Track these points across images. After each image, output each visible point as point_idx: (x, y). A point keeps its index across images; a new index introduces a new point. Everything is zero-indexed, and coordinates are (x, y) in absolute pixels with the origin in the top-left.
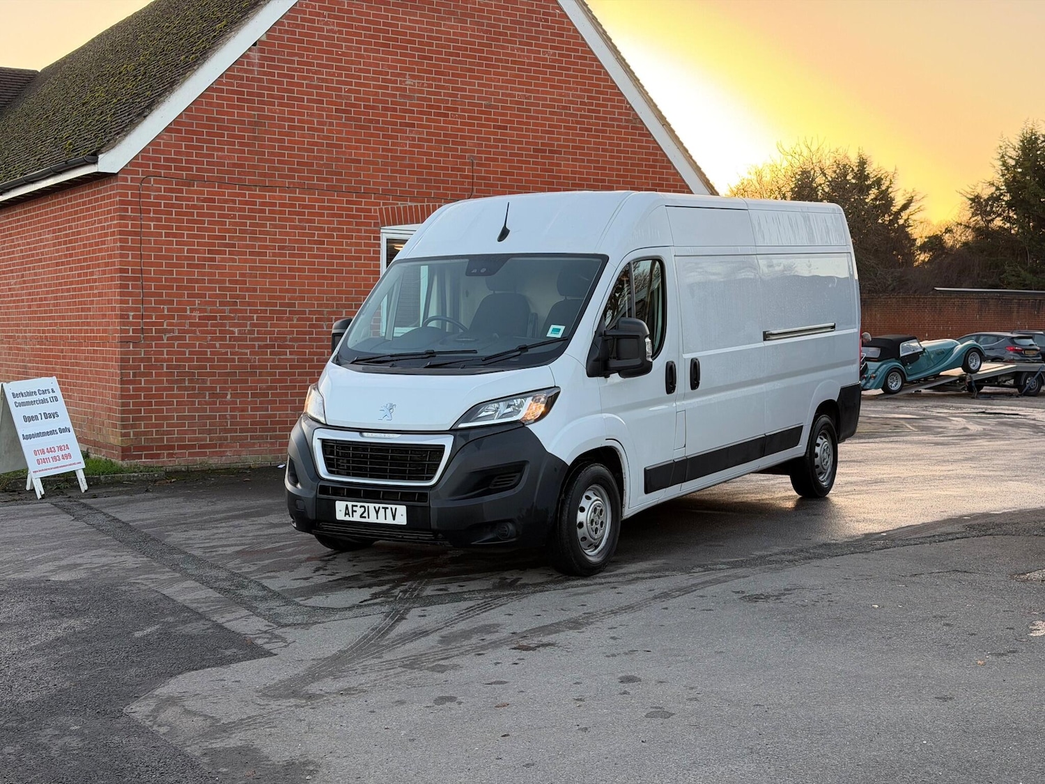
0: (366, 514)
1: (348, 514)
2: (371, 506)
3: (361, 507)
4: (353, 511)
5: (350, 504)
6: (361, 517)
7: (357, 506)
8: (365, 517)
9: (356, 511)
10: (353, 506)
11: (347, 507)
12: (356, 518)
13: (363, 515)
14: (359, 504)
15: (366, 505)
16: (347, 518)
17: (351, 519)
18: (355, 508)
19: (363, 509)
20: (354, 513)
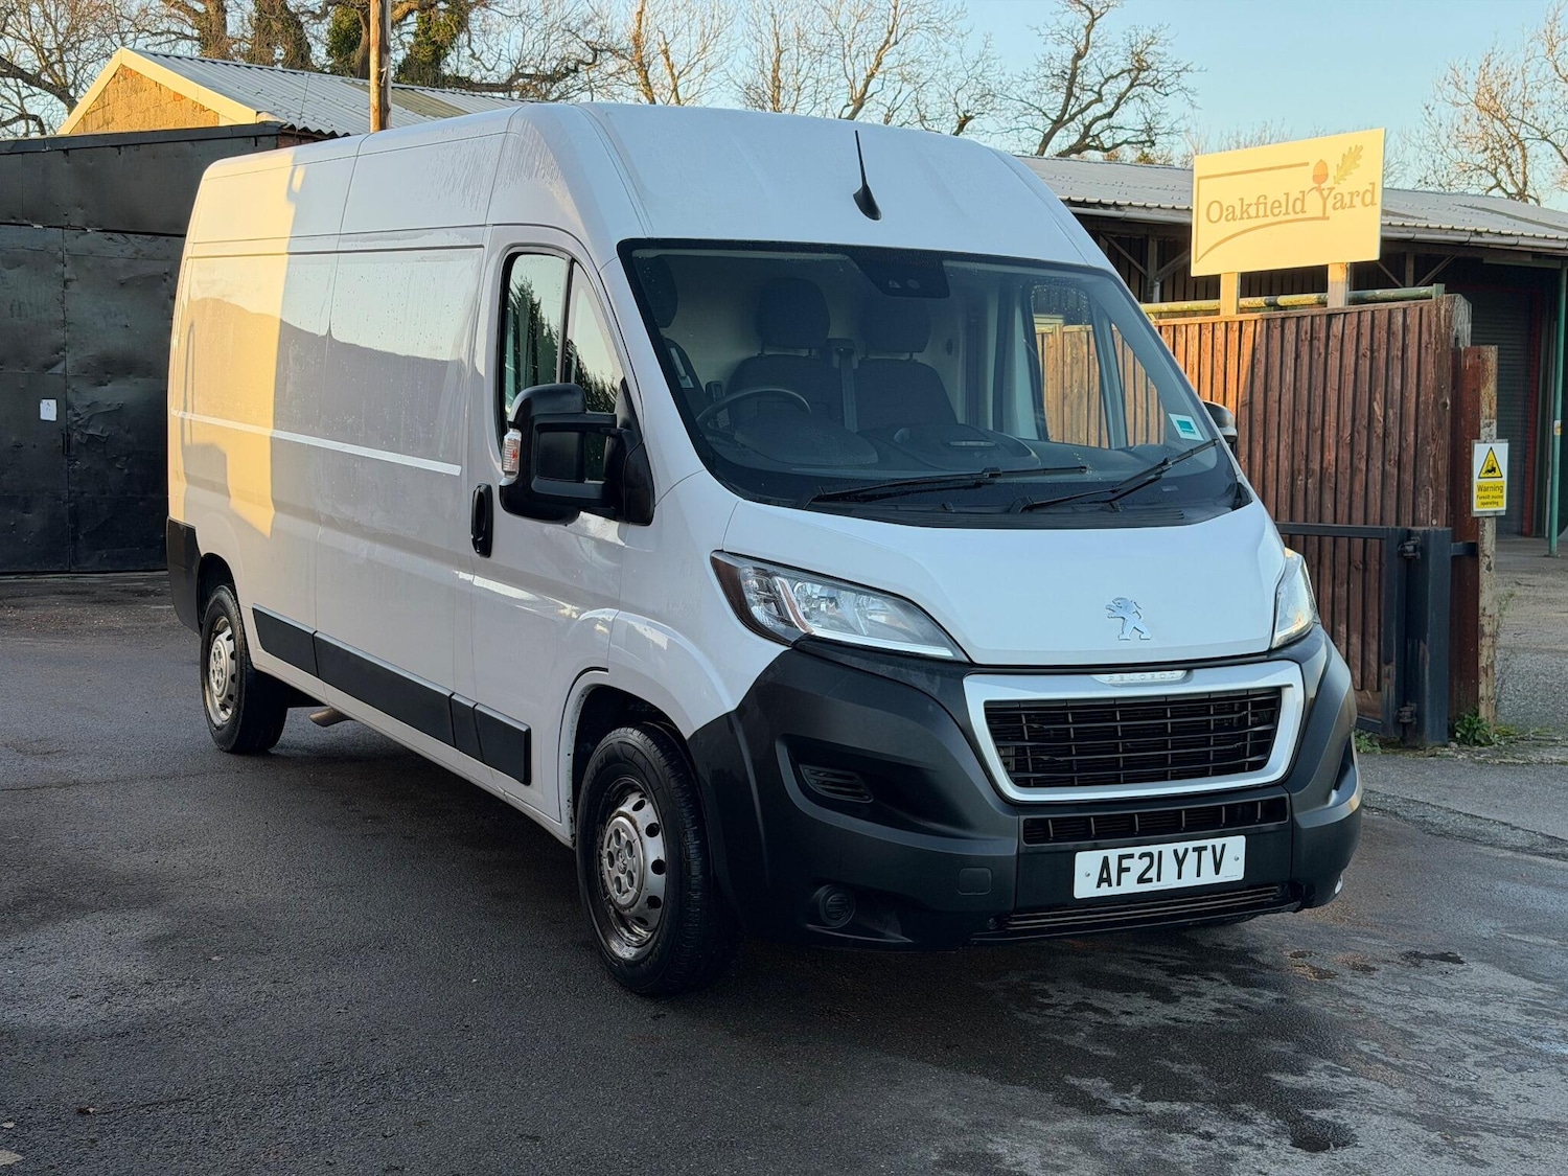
0: (1152, 874)
1: (1109, 881)
2: (1167, 849)
3: (1141, 857)
4: (1121, 870)
5: (1113, 854)
6: (1141, 880)
7: (1131, 856)
8: (1150, 880)
9: (1128, 870)
10: (1121, 858)
11: (1106, 862)
12: (1129, 885)
13: (1146, 877)
14: (1137, 851)
15: (1154, 849)
16: (1106, 890)
17: (1115, 890)
18: (1126, 863)
19: (1147, 860)
20: (1123, 875)
